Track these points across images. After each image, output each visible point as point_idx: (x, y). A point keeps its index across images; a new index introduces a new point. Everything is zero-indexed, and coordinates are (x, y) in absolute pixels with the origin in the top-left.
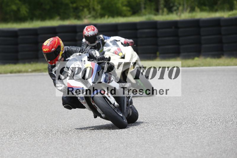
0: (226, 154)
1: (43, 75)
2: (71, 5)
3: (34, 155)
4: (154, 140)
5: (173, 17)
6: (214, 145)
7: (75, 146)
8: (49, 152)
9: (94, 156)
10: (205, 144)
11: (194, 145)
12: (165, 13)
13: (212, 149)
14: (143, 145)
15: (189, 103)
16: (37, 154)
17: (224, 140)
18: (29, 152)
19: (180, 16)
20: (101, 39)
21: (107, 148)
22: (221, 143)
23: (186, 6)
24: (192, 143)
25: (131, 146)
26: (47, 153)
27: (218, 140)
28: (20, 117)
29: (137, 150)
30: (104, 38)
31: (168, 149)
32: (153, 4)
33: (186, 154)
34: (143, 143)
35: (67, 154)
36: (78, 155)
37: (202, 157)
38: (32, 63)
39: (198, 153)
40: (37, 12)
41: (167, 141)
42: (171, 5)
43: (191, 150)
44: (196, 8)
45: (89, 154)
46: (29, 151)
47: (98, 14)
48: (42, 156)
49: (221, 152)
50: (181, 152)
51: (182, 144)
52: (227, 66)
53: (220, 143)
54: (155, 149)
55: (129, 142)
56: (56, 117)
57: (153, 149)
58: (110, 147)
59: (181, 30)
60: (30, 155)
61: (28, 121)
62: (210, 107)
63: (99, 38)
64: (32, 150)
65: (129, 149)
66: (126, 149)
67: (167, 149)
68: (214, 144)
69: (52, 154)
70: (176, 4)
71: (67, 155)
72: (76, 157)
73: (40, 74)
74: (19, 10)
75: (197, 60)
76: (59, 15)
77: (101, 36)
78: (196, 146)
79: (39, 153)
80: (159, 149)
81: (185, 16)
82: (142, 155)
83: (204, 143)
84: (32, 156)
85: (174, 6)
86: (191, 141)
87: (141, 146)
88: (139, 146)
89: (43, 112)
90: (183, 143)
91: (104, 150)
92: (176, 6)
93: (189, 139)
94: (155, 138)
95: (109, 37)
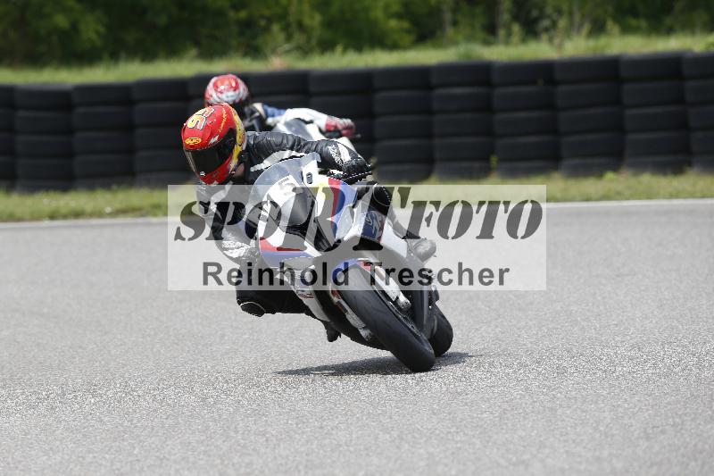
0: (700, 462)
1: (150, 224)
2: (232, 14)
3: (122, 467)
4: (483, 420)
5: (540, 50)
6: (663, 437)
7: (243, 439)
8: (167, 456)
9: (301, 468)
10: (636, 434)
11: (603, 437)
12: (515, 39)
13: (657, 448)
14: (450, 437)
15: (589, 310)
16: (131, 462)
17: (693, 420)
18: (107, 456)
19: (560, 47)
20: (257, 114)
21: (341, 446)
22: (683, 431)
23: (577, 17)
24: (596, 429)
25: (414, 437)
26: (162, 460)
27: (674, 422)
28: (80, 350)
29: (431, 450)
30: (266, 112)
31: (524, 447)
32: (478, 10)
33: (580, 463)
34: (449, 430)
35: (222, 463)
36: (254, 467)
37: (627, 471)
38: (114, 187)
39: (614, 461)
40: (131, 36)
41: (522, 423)
42: (535, 13)
43: (595, 450)
44: (610, 24)
45: (286, 464)
46: (107, 453)
47: (314, 42)
48: (146, 469)
49: (683, 456)
50: (565, 456)
51: (567, 434)
52: (703, 197)
53: (681, 429)
54: (485, 447)
55: (405, 427)
56: (189, 351)
57: (479, 449)
58: (351, 440)
59: (562, 89)
60: (109, 464)
61: (103, 362)
62: (651, 322)
63: (253, 112)
64: (117, 451)
65: (406, 446)
66: (398, 447)
67: (522, 449)
68: (663, 432)
69: (175, 462)
70: (549, 10)
71: (220, 467)
72: (248, 470)
73: (141, 220)
74: (75, 27)
75: (611, 180)
76: (197, 43)
77: (258, 107)
78: (609, 439)
79: (138, 460)
80: (498, 449)
81: (576, 46)
82: (446, 465)
83: (632, 429)
84: (114, 467)
85: (541, 17)
86: (594, 425)
87: (442, 438)
88: (436, 439)
89: (149, 335)
90: (569, 428)
91: (332, 451)
92: (549, 17)
93: (588, 417)
94: (485, 415)
95: (282, 111)
